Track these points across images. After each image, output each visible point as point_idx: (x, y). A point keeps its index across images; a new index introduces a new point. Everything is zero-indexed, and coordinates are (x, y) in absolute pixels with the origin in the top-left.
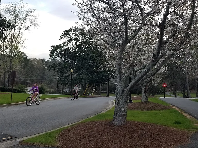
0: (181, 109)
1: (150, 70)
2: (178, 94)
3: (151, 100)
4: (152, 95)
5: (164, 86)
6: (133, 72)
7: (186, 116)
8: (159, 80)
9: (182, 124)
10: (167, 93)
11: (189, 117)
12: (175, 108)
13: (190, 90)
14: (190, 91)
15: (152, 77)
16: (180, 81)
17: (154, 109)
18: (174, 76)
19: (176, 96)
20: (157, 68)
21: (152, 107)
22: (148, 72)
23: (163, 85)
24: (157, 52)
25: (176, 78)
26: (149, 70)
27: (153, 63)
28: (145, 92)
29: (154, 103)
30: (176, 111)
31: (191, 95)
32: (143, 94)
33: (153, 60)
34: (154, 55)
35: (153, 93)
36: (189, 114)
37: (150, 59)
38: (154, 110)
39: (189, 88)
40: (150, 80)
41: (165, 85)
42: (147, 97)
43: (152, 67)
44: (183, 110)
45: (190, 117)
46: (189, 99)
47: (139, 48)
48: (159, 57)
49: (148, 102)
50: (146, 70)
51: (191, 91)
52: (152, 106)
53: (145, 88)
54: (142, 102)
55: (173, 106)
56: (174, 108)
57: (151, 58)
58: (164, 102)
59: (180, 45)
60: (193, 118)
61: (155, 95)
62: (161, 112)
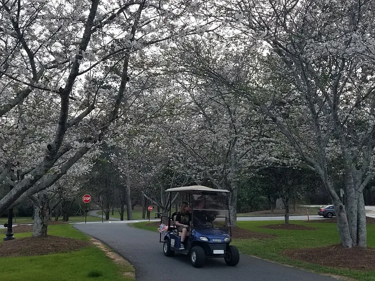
0: (108, 245)
1: (41, 177)
2: (113, 214)
3: (54, 230)
4: (64, 218)
5: (86, 201)
6: (18, 176)
7: (114, 259)
8: (76, 189)
9: (102, 276)
10: (94, 213)
11: (119, 260)
12: (98, 245)
13: (133, 206)
14: (133, 209)
15: (47, 188)
16: (116, 191)
17: (56, 249)
18: (106, 181)
19: (107, 219)
20: (58, 172)
21: (53, 246)
22: (36, 180)
23: (84, 199)
24: (56, 142)
25: (109, 185)
26: (38, 176)
27: (48, 163)
28: (42, 215)
29: (58, 238)
30: (98, 251)
31: (133, 214)
32: (38, 220)
33: (47, 157)
34: (49, 146)
35: (66, 215)
36: (120, 254)
37: (42, 156)
38: (56, 251)
39: (132, 203)
40: (59, 189)
41: (89, 198)
42: (45, 227)
43: (46, 171)
44: (111, 248)
45: (121, 259)
46: (128, 223)
47: (26, 129)
48: (60, 150)
49: (46, 236)
50: (33, 177)
51: (135, 207)
52: (52, 244)
53: (41, 207)
54: (33, 238)
55: (95, 241)
56: (95, 243)
57: (42, 153)
58: (81, 233)
59: (100, 132)
60: (126, 261)
61: (70, 218)
62: (68, 254)
